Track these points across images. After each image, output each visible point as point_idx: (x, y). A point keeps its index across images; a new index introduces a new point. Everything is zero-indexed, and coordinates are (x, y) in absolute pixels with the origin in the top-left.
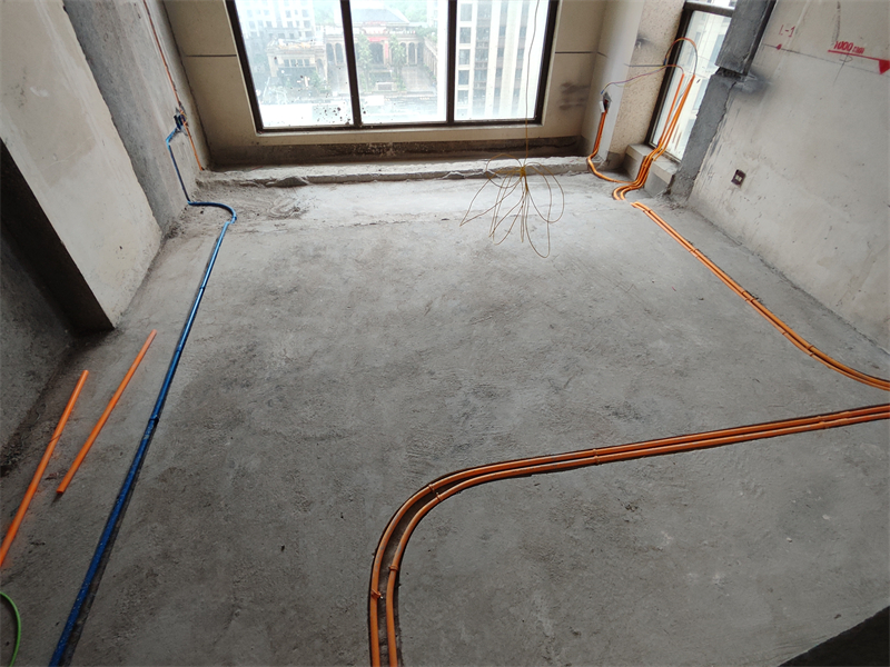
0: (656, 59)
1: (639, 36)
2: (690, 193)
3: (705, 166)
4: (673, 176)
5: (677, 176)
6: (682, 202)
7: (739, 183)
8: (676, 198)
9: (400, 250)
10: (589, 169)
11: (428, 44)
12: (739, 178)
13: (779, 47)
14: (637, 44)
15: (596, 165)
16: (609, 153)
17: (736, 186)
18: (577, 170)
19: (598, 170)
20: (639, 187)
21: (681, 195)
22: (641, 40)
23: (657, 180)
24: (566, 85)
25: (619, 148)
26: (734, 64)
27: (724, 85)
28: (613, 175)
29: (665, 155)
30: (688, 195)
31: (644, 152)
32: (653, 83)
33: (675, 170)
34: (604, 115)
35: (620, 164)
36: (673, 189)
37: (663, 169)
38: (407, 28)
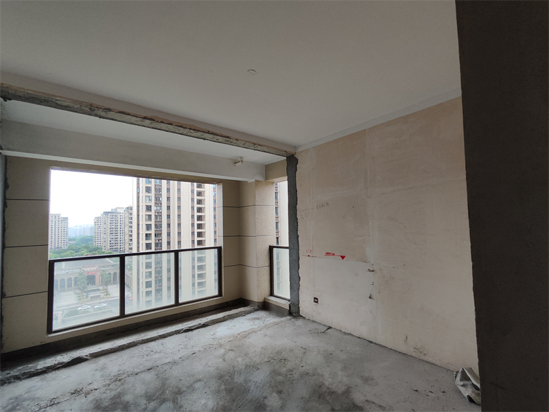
22: (258, 259)
38: (112, 266)
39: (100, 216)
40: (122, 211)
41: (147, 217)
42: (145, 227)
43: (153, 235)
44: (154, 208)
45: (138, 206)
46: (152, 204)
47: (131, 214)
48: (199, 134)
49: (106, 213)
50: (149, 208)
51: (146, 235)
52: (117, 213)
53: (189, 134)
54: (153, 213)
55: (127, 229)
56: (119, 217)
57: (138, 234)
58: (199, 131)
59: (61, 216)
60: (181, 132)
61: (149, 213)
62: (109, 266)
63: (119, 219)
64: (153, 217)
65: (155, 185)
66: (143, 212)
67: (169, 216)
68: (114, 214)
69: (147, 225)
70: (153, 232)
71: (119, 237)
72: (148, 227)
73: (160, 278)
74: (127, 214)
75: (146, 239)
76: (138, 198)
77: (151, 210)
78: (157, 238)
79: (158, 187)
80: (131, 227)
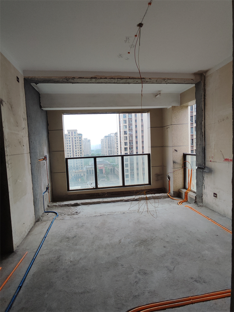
0: (180, 166)
1: (173, 161)
2: (202, 201)
3: (204, 193)
4: (196, 197)
5: (197, 197)
6: (201, 204)
7: (216, 197)
8: (199, 203)
9: (110, 223)
10: (168, 197)
11: (116, 168)
12: (215, 195)
13: (211, 161)
14: (173, 163)
15: (170, 195)
16: (174, 192)
17: (216, 198)
18: (165, 197)
19: (171, 197)
20: (186, 201)
21: (200, 202)
22: (174, 162)
23: (191, 198)
24: (156, 174)
25: (176, 190)
26: (201, 166)
27: (200, 171)
28: (177, 198)
29: (191, 191)
30: (202, 202)
31: (184, 191)
32: (181, 172)
33: (195, 195)
34: (169, 181)
35: (178, 195)
36: (197, 200)
37: (192, 195)
38: (110, 165)
39: (103, 138)
40: (113, 135)
41: (125, 138)
42: (124, 144)
43: (128, 148)
44: (128, 132)
45: (120, 132)
46: (127, 130)
47: (117, 136)
48: (124, 81)
49: (106, 137)
50: (125, 133)
51: (125, 148)
52: (110, 136)
53: (118, 82)
54: (128, 136)
55: (116, 145)
56: (112, 138)
57: (121, 148)
58: (123, 78)
59: (88, 139)
60: (113, 82)
61: (126, 136)
62: (108, 165)
63: (112, 140)
64: (128, 138)
65: (128, 119)
66: (123, 135)
67: (136, 137)
68: (109, 137)
69: (125, 142)
70: (128, 146)
71: (112, 149)
72: (126, 144)
73: (133, 173)
74: (115, 137)
75: (125, 151)
76: (120, 127)
77: (127, 134)
78: (131, 150)
79: (130, 119)
80: (117, 144)
